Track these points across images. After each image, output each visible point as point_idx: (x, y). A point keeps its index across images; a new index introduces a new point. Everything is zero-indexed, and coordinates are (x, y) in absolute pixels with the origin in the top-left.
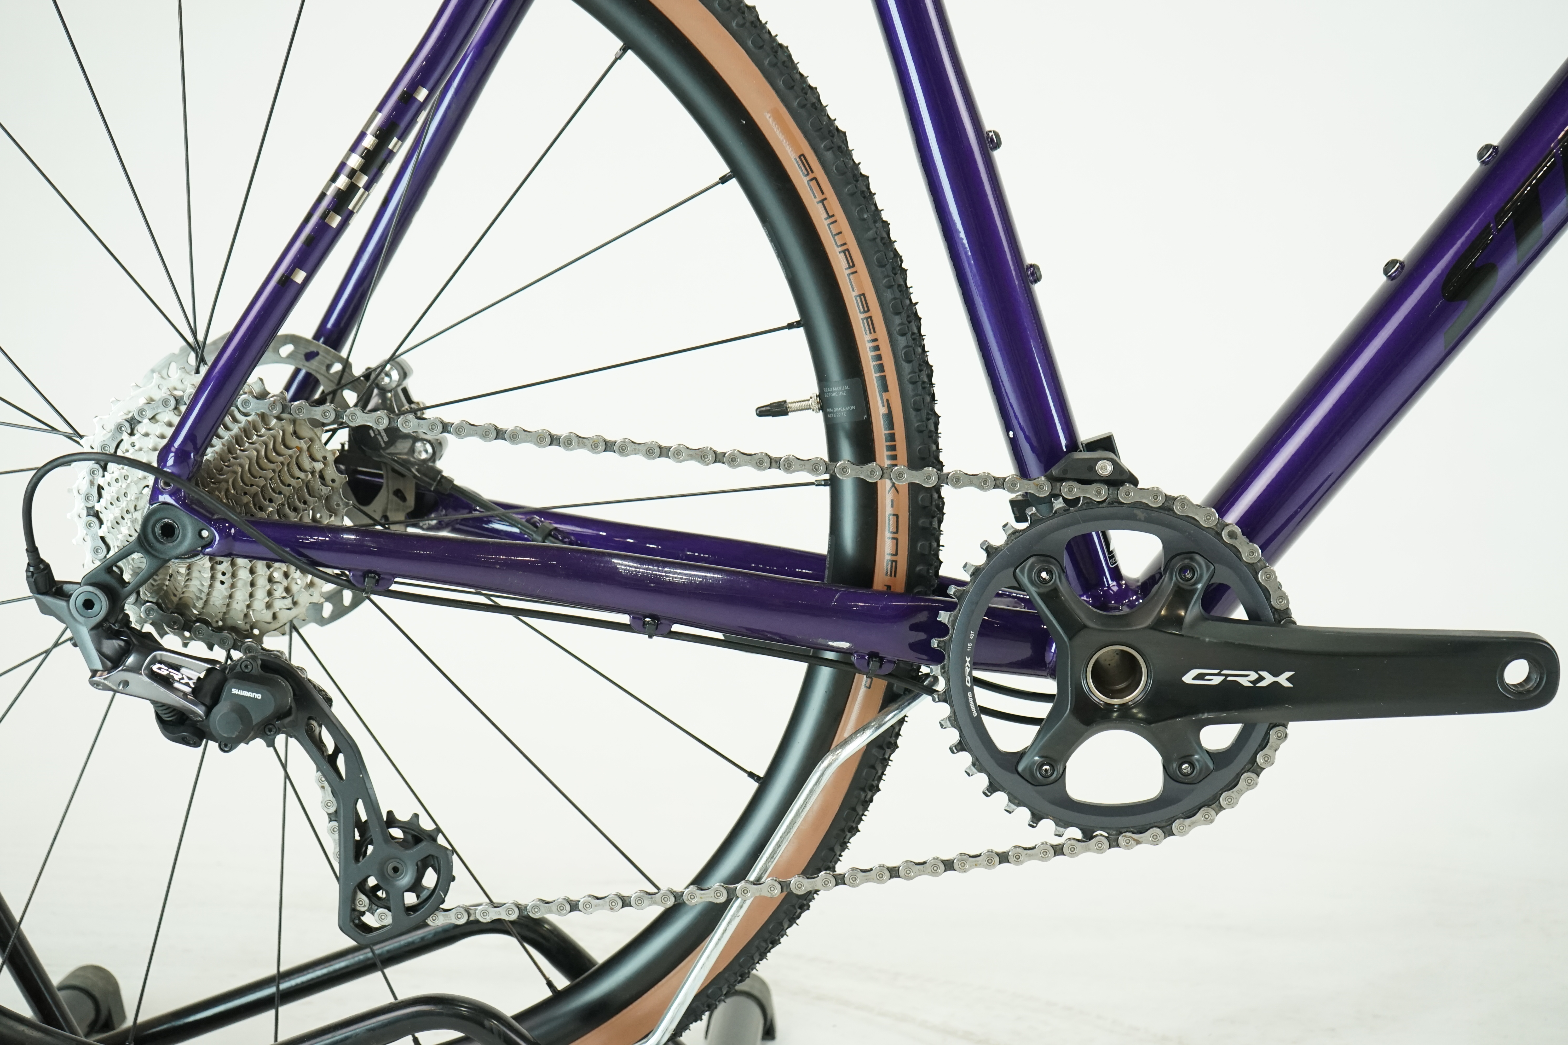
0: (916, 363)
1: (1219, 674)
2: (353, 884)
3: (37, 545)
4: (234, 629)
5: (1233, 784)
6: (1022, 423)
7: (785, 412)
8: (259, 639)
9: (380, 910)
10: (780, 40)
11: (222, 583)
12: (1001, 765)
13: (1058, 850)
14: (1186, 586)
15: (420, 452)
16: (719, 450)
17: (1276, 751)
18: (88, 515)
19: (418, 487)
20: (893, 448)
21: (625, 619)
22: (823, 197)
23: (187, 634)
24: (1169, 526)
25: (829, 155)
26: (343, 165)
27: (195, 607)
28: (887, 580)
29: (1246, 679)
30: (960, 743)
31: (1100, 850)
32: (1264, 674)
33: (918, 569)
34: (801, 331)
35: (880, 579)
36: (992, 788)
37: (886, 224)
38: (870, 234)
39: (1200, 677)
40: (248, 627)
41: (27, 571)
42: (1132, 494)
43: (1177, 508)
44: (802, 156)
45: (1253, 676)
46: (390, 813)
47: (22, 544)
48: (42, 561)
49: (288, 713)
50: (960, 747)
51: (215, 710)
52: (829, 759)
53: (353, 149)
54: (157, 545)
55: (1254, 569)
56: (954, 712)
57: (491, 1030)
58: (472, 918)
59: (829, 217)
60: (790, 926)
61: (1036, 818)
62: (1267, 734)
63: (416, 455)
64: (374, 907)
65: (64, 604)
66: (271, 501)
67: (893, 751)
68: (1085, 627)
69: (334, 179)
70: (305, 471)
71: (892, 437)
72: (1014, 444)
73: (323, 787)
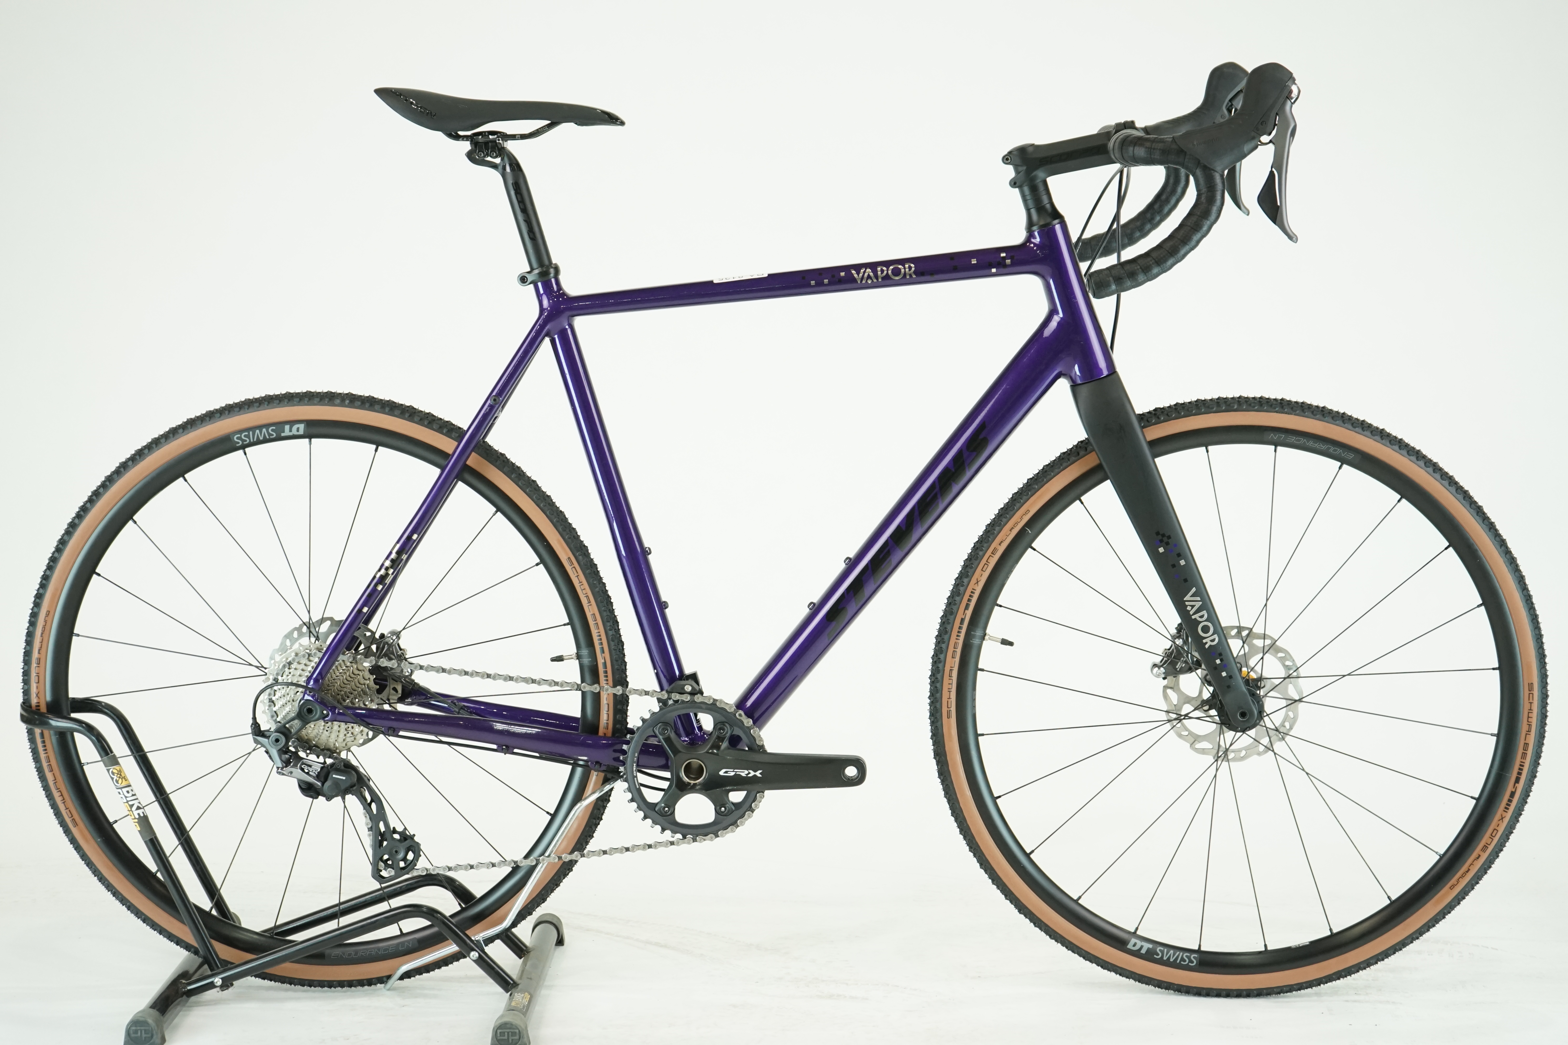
0: (616, 641)
1: (733, 771)
2: (378, 858)
3: (256, 716)
4: (329, 750)
5: (742, 816)
6: (661, 667)
7: (562, 660)
8: (339, 754)
9: (389, 869)
10: (561, 509)
11: (327, 731)
12: (648, 808)
13: (672, 843)
14: (721, 736)
15: (405, 672)
16: (534, 678)
17: (760, 802)
18: (269, 702)
19: (403, 686)
20: (607, 676)
21: (495, 747)
22: (578, 575)
23: (308, 752)
24: (715, 711)
25: (580, 557)
26: (382, 565)
27: (314, 740)
28: (605, 731)
29: (744, 773)
30: (632, 798)
31: (689, 843)
32: (751, 771)
33: (617, 726)
34: (569, 627)
35: (601, 732)
36: (645, 817)
37: (604, 584)
38: (597, 589)
39: (726, 772)
40: (335, 749)
41: (251, 726)
42: (700, 699)
43: (718, 704)
44: (569, 558)
45: (746, 772)
46: (394, 828)
47: (251, 716)
48: (257, 723)
49: (354, 786)
50: (632, 800)
51: (326, 784)
52: (579, 805)
53: (387, 558)
54: (305, 717)
55: (749, 728)
56: (629, 786)
57: (437, 918)
58: (428, 872)
59: (580, 582)
60: (564, 878)
61: (663, 830)
62: (756, 795)
63: (404, 673)
64: (387, 868)
65: (266, 740)
66: (348, 697)
67: (608, 803)
68: (680, 752)
69: (379, 570)
70: (362, 684)
71: (606, 672)
72: (657, 675)
73: (366, 817)
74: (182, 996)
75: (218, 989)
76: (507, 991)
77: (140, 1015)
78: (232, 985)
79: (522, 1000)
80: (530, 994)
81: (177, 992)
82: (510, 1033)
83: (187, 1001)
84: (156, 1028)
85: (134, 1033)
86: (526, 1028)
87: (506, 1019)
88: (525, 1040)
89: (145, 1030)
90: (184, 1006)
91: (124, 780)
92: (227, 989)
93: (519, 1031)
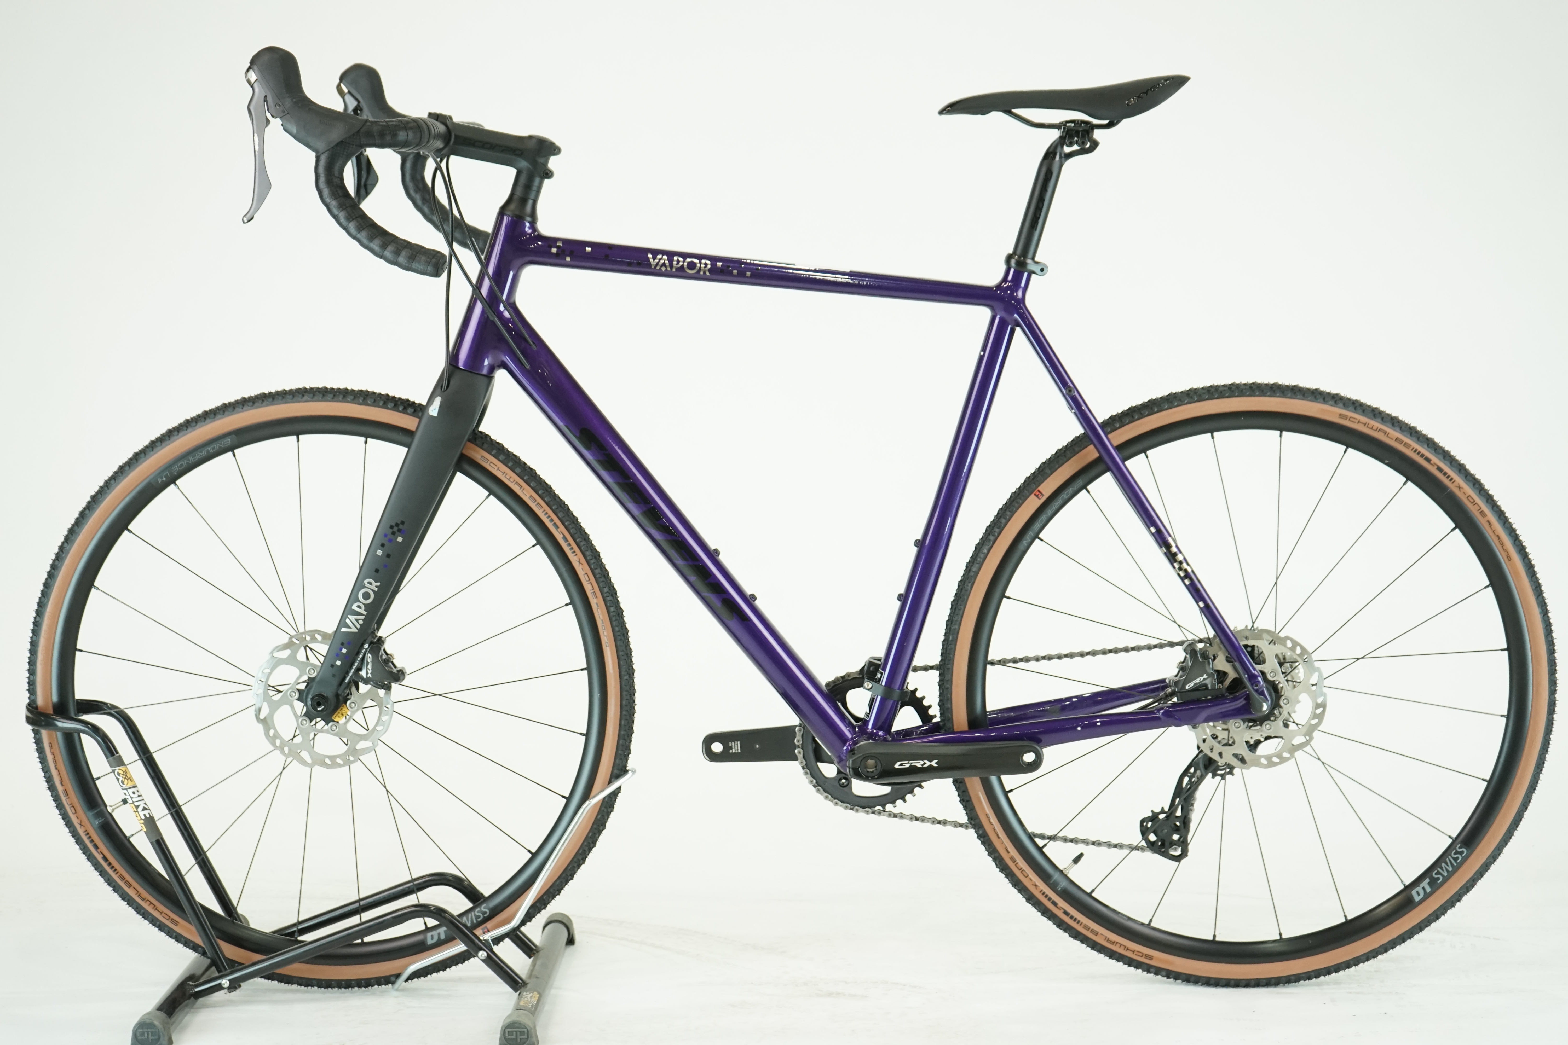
52: (587, 803)
57: (445, 918)
58: (437, 872)
74: (189, 998)
75: (226, 991)
76: (516, 991)
77: (147, 1017)
78: (240, 986)
79: (531, 999)
80: (539, 993)
81: (184, 994)
82: (518, 1033)
83: (194, 1004)
84: (163, 1030)
85: (140, 1035)
86: (535, 1027)
87: (514, 1018)
88: (534, 1039)
89: (152, 1032)
90: (192, 1008)
91: (129, 781)
92: (235, 991)
93: (527, 1030)
